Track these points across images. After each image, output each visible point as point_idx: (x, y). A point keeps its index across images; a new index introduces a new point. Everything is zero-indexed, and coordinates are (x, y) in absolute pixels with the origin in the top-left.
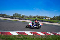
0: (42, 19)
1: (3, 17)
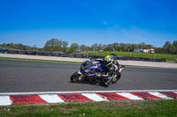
1: (17, 53)
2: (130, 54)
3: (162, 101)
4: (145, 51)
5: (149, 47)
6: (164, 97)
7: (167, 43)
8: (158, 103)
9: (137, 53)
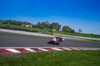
0: (19, 26)
2: (19, 27)
3: (31, 53)
4: (27, 26)
5: (29, 24)
6: (32, 51)
7: (39, 23)
8: (28, 54)
9: (22, 27)
